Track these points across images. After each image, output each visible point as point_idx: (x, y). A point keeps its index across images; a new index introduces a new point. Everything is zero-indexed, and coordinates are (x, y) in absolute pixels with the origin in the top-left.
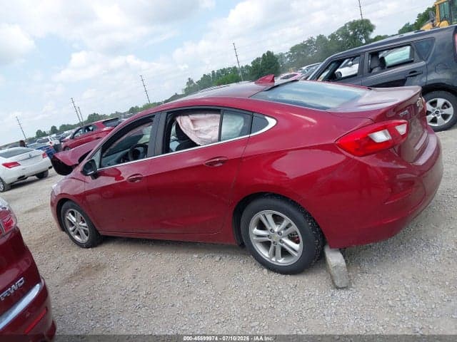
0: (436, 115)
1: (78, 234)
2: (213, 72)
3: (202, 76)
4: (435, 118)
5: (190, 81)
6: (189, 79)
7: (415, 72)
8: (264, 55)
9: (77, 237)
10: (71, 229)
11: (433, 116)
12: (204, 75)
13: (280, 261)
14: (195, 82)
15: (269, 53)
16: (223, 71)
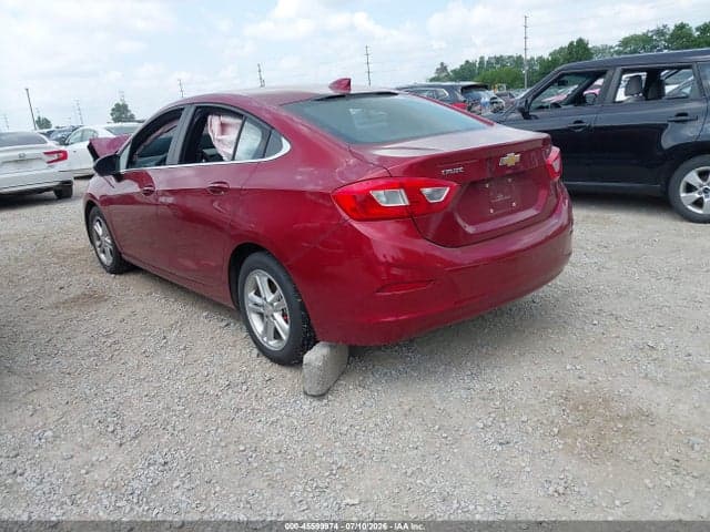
0: (703, 195)
1: (104, 252)
2: (482, 58)
3: (463, 63)
4: (701, 199)
5: (443, 68)
6: (442, 64)
7: (685, 115)
8: (571, 44)
9: (102, 256)
10: (98, 243)
11: (698, 196)
12: (467, 62)
13: (271, 343)
14: (449, 70)
15: (580, 41)
16: (499, 60)
